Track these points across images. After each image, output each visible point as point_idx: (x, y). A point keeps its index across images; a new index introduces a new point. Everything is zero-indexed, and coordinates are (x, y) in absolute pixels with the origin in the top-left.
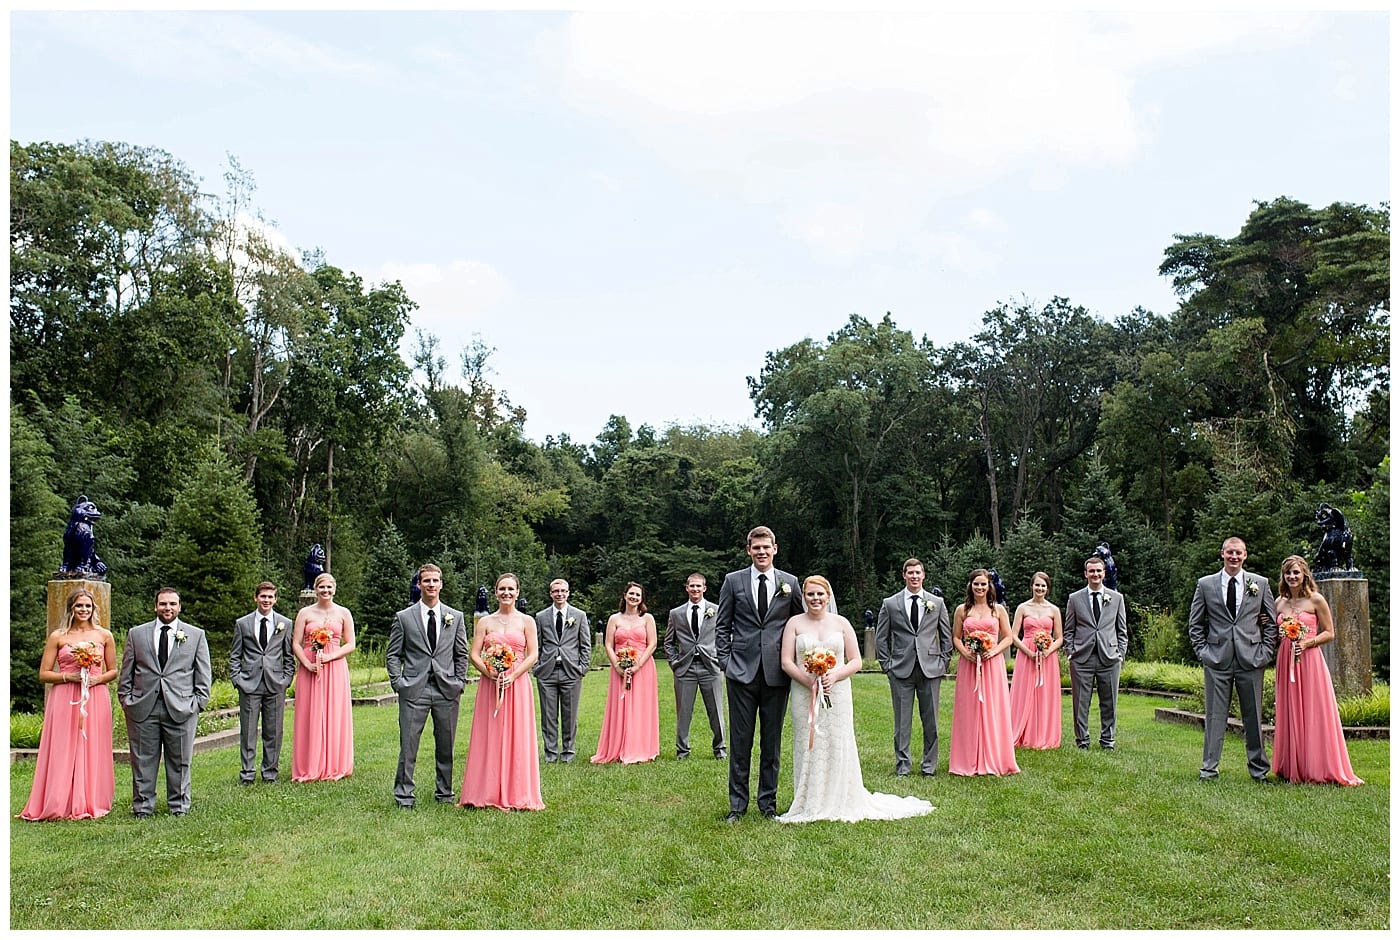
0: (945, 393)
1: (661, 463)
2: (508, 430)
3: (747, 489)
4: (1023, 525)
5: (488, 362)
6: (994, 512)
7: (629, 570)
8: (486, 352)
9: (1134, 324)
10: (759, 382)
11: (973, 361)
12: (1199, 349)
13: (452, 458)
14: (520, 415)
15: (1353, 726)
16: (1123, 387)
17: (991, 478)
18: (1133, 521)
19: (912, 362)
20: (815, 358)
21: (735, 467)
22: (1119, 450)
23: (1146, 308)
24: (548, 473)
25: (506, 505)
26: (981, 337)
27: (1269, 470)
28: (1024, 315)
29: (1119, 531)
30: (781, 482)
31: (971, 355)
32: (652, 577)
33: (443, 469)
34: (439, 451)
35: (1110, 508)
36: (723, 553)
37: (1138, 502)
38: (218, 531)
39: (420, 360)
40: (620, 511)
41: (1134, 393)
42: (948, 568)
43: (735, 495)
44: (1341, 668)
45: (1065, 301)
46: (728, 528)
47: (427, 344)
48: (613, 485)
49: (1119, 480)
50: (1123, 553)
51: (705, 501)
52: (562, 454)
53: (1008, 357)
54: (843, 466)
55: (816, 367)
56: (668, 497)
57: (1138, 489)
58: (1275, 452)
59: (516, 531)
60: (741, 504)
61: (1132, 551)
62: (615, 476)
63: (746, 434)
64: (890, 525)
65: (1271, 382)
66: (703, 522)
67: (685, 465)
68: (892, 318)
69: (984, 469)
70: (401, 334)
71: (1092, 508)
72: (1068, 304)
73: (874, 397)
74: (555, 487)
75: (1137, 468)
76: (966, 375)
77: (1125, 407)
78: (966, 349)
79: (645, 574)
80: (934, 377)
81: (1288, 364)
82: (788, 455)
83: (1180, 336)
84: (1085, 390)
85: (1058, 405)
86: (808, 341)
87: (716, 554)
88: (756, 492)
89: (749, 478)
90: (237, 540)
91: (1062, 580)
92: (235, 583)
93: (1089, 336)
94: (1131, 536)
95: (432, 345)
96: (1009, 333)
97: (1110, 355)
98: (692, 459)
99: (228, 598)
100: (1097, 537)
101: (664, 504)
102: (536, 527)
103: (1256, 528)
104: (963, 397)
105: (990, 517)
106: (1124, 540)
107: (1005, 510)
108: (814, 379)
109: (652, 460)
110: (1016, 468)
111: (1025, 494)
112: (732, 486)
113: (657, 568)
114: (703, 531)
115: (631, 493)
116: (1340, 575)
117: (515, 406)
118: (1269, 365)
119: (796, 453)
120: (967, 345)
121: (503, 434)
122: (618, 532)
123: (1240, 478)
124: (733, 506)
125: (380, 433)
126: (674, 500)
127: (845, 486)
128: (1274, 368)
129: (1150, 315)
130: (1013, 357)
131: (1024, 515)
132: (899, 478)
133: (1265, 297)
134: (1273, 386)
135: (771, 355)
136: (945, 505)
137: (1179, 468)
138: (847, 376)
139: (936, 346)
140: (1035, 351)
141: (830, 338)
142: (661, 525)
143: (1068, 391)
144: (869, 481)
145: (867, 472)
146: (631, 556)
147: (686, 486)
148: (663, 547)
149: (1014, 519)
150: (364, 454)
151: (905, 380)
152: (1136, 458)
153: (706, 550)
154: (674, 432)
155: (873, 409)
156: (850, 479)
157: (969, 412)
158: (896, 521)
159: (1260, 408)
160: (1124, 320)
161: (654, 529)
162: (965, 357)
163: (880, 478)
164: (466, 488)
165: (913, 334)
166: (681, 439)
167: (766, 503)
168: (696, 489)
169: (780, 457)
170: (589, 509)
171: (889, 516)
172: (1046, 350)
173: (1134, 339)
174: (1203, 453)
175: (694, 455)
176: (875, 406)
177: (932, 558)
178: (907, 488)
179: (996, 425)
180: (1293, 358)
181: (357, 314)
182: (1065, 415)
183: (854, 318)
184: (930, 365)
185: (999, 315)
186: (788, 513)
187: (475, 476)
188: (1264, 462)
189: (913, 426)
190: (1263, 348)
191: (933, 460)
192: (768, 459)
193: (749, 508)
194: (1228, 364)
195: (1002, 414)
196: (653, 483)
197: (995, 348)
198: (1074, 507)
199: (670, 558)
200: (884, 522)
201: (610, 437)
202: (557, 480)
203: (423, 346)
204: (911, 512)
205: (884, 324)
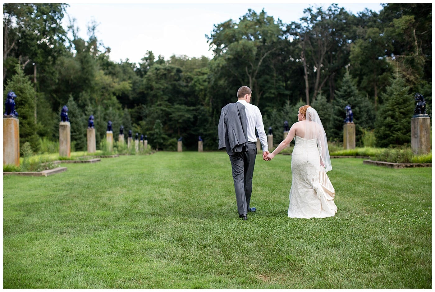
0: (286, 41)
1: (169, 70)
2: (104, 56)
3: (205, 81)
4: (319, 97)
5: (97, 28)
6: (307, 91)
7: (156, 115)
8: (97, 24)
9: (364, 15)
10: (210, 36)
11: (299, 28)
12: (390, 26)
13: (83, 69)
14: (109, 50)
15: (422, 163)
16: (360, 41)
17: (306, 77)
18: (361, 96)
19: (274, 29)
20: (233, 27)
21: (199, 72)
22: (358, 66)
23: (369, 9)
24: (121, 75)
25: (105, 88)
26: (303, 19)
27: (415, 76)
28: (320, 12)
29: (355, 100)
30: (220, 78)
31: (298, 26)
32: (165, 118)
33: (79, 74)
34: (78, 66)
35: (352, 91)
36: (194, 108)
37: (365, 88)
39: (70, 27)
40: (152, 90)
41: (363, 44)
42: (289, 114)
43: (199, 84)
44: (421, 146)
45: (336, 5)
46: (197, 97)
47: (72, 21)
48: (149, 80)
49: (357, 79)
50: (357, 109)
51: (187, 86)
52: (127, 66)
53: (313, 27)
54: (245, 72)
55: (234, 31)
56: (171, 85)
57: (364, 83)
58: (417, 69)
59: (110, 99)
60: (202, 87)
61: (360, 108)
62: (150, 76)
63: (204, 59)
64: (264, 96)
65: (416, 41)
66: (186, 95)
67: (179, 71)
68: (265, 11)
69: (303, 73)
70: (63, 17)
71: (345, 91)
72: (338, 6)
73: (258, 44)
74: (124, 80)
75: (364, 74)
76: (296, 34)
77: (360, 50)
78: (296, 24)
79: (162, 117)
80: (283, 35)
81: (423, 34)
82: (223, 67)
83: (383, 20)
84: (345, 41)
85: (334, 47)
86: (231, 20)
87: (192, 108)
88: (209, 82)
89: (205, 77)
90: (29, 104)
91: (334, 118)
92: (28, 120)
93: (346, 19)
94: (361, 102)
95: (74, 21)
96: (314, 17)
97: (354, 28)
98: (182, 69)
99: (27, 126)
100: (347, 102)
101: (170, 87)
102: (118, 98)
103: (404, 100)
104: (295, 42)
105: (305, 93)
106: (357, 103)
107: (311, 90)
108: (234, 36)
109: (165, 69)
110: (316, 73)
111: (320, 84)
112: (198, 80)
113: (168, 114)
114: (186, 99)
115: (157, 83)
116: (421, 116)
117: (106, 47)
118: (416, 34)
119: (226, 67)
120: (296, 22)
121: (102, 58)
122: (151, 99)
123: (398, 81)
124: (199, 88)
125: (55, 58)
126: (174, 86)
127: (246, 80)
128: (418, 36)
129: (371, 11)
130: (315, 27)
131: (319, 93)
132: (268, 77)
133: (415, 7)
134: (417, 42)
135: (215, 25)
136: (287, 88)
137: (381, 74)
138: (246, 34)
139: (283, 22)
140: (322, 26)
141: (240, 19)
142: (169, 96)
143: (338, 41)
144: (256, 78)
145: (255, 74)
146: (157, 109)
147: (179, 79)
148: (170, 105)
149: (315, 94)
150: (49, 67)
151: (271, 37)
152: (364, 71)
153: (188, 106)
154: (173, 57)
155: (258, 48)
156: (248, 77)
157: (297, 50)
158: (267, 95)
159: (412, 51)
160: (360, 13)
161: (166, 98)
162: (296, 27)
163: (260, 77)
164: (89, 81)
165: (273, 17)
166: (176, 60)
167: (212, 87)
168: (183, 81)
169: (220, 68)
170: (138, 91)
171: (264, 93)
172: (329, 25)
173: (364, 22)
174: (390, 70)
175: (182, 66)
176: (259, 47)
177: (282, 110)
178: (271, 81)
179: (308, 55)
180: (426, 32)
181: (45, 9)
182: (336, 51)
183: (250, 10)
184: (281, 30)
185: (310, 10)
186: (221, 91)
187: (92, 75)
188: (413, 73)
189: (274, 55)
190: (413, 28)
191: (282, 69)
192: (215, 69)
193: (205, 90)
194: (399, 34)
195: (311, 51)
196: (166, 78)
197: (308, 24)
198: (339, 91)
199: (173, 110)
200: (262, 95)
201: (146, 59)
202: (125, 77)
203: (70, 21)
204: (273, 91)
205: (262, 13)
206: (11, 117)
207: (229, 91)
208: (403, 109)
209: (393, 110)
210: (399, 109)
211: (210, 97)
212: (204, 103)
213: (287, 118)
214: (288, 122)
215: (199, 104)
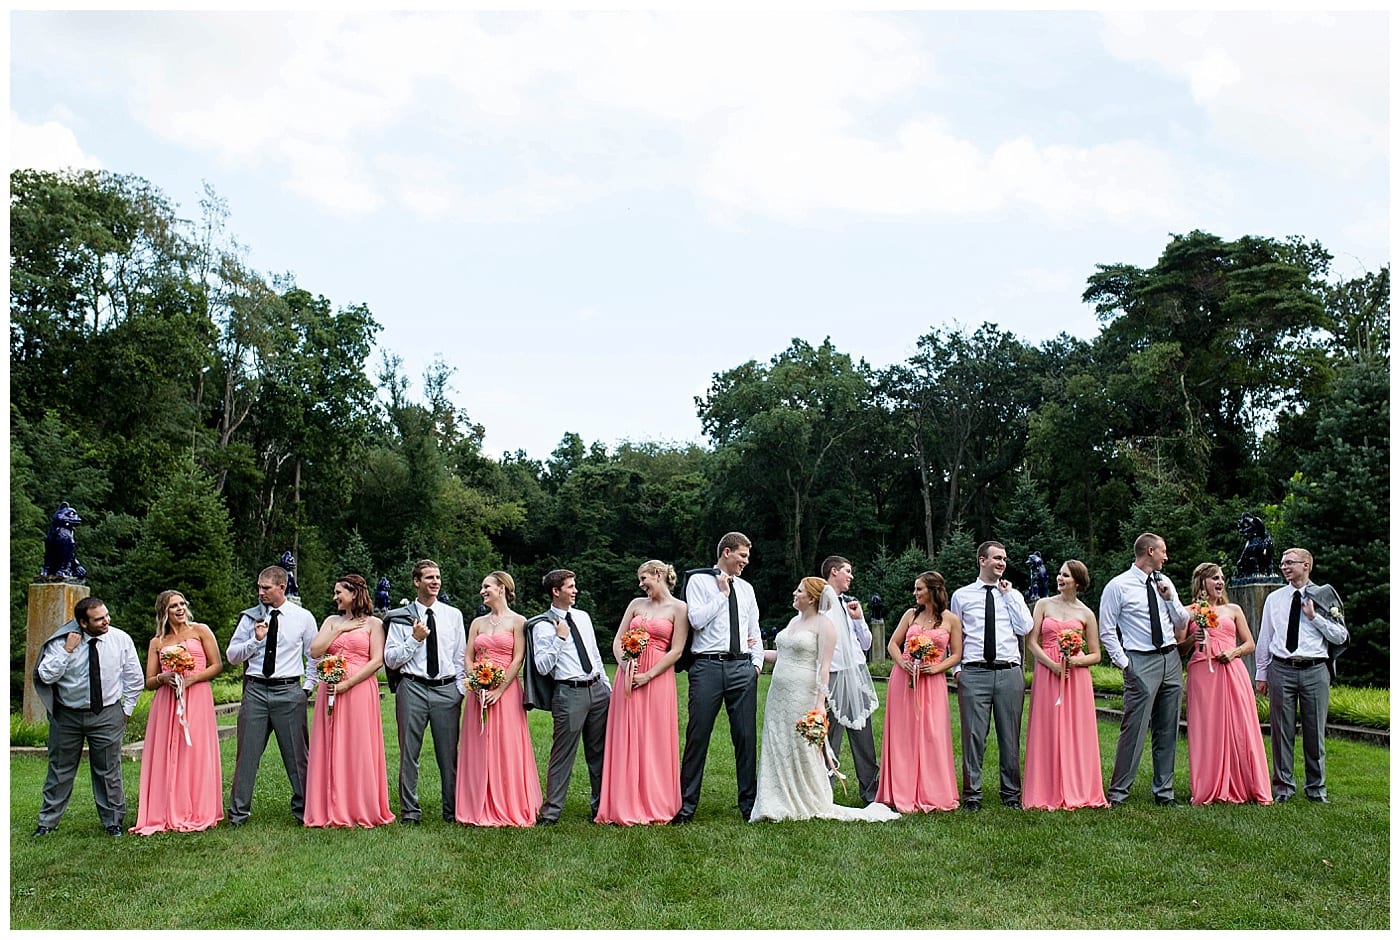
0: (882, 412)
1: (613, 477)
2: (467, 446)
3: (694, 502)
4: (957, 536)
5: (449, 381)
6: (928, 524)
8: (447, 371)
9: (1058, 348)
10: (705, 401)
11: (907, 382)
12: (1120, 372)
13: (414, 472)
14: (479, 432)
16: (1049, 407)
17: (925, 493)
18: (1060, 533)
19: (851, 383)
20: (759, 378)
21: (683, 482)
22: (1046, 465)
23: (1070, 333)
24: (506, 487)
25: (465, 517)
26: (916, 360)
27: (1186, 485)
28: (955, 340)
29: (1048, 542)
30: (727, 496)
31: (906, 377)
33: (405, 483)
34: (402, 466)
35: (1039, 520)
37: (1064, 516)
38: (192, 539)
39: (384, 379)
40: (574, 522)
41: (1059, 413)
42: (886, 577)
43: (683, 509)
45: (994, 326)
46: (676, 540)
47: (391, 363)
48: (567, 499)
49: (1047, 494)
51: (654, 514)
52: (519, 470)
53: (941, 379)
54: (786, 481)
55: (760, 387)
56: (619, 511)
57: (1064, 502)
58: (1193, 468)
59: (475, 542)
60: (688, 517)
62: (569, 489)
63: (693, 450)
64: (829, 537)
65: (1188, 403)
66: (652, 534)
67: (636, 479)
68: (832, 342)
69: (918, 484)
70: (366, 354)
71: (1022, 519)
72: (997, 329)
73: (815, 416)
74: (512, 500)
75: (1062, 483)
76: (901, 395)
77: (1051, 425)
78: (902, 371)
79: (597, 584)
80: (871, 398)
81: (1203, 386)
82: (734, 471)
83: (1102, 359)
84: (1013, 411)
85: (988, 424)
86: (752, 363)
88: (703, 505)
89: (696, 492)
90: (210, 548)
93: (1017, 359)
94: (1059, 547)
95: (395, 365)
96: (941, 355)
97: (1036, 377)
98: (643, 474)
100: (1026, 547)
101: (616, 517)
102: (494, 539)
103: (1177, 539)
104: (899, 415)
105: (924, 528)
106: (1053, 550)
107: (939, 523)
108: (758, 399)
109: (605, 475)
110: (949, 483)
111: (957, 508)
112: (681, 500)
114: (652, 542)
115: (584, 506)
117: (474, 423)
118: (1185, 387)
119: (742, 469)
120: (902, 367)
121: (463, 449)
122: (571, 544)
123: (1162, 491)
124: (681, 519)
125: (345, 448)
126: (625, 513)
127: (788, 500)
128: (1191, 390)
129: (1073, 340)
130: (946, 379)
131: (957, 527)
132: (838, 493)
133: (1181, 324)
134: (1190, 406)
135: (717, 376)
136: (881, 518)
137: (1102, 483)
138: (788, 396)
139: (873, 368)
140: (964, 373)
141: (773, 360)
142: (612, 537)
143: (997, 411)
144: (810, 495)
145: (808, 486)
146: (584, 565)
147: (637, 499)
148: (615, 557)
149: (948, 531)
150: (330, 468)
151: (844, 400)
152: (1062, 474)
154: (625, 449)
155: (814, 427)
156: (792, 493)
157: (904, 430)
158: (835, 533)
159: (1178, 427)
160: (1049, 344)
161: (606, 540)
162: (900, 379)
163: (820, 493)
164: (427, 501)
165: (851, 357)
166: (632, 455)
167: (712, 516)
168: (646, 503)
169: (726, 472)
170: (544, 521)
171: (829, 528)
172: (976, 372)
173: (1059, 362)
174: (1125, 469)
175: (644, 470)
176: (816, 425)
177: (869, 567)
178: (845, 501)
179: (930, 442)
180: (1208, 381)
181: (325, 335)
182: (994, 434)
183: (796, 341)
184: (868, 386)
185: (932, 339)
187: (435, 489)
188: (1183, 477)
189: (852, 444)
190: (1179, 371)
191: (870, 476)
192: (714, 475)
193: (696, 521)
194: (1147, 385)
195: (935, 432)
196: (606, 497)
197: (928, 370)
199: (621, 568)
200: (824, 534)
201: (564, 453)
202: (514, 493)
203: (388, 365)
204: (849, 525)
205: (824, 347)
206: (61, 579)
207: (748, 525)
208: (1178, 562)
211: (707, 539)
212: (692, 553)
213: (882, 588)
214: (882, 596)
215: (681, 555)
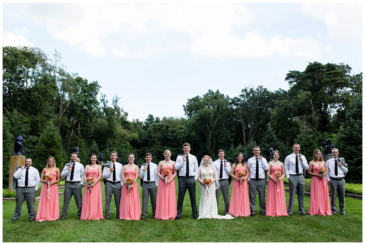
0: (232, 109)
1: (162, 126)
3: (183, 133)
4: (252, 142)
5: (119, 101)
6: (244, 139)
8: (118, 99)
9: (279, 92)
10: (186, 106)
11: (239, 101)
12: (295, 99)
13: (109, 125)
14: (126, 114)
16: (276, 108)
17: (244, 131)
18: (279, 141)
19: (224, 102)
20: (200, 100)
21: (180, 127)
22: (275, 123)
23: (282, 89)
24: (133, 129)
25: (123, 137)
26: (241, 96)
27: (312, 129)
28: (252, 90)
29: (275, 144)
30: (191, 131)
31: (239, 100)
32: (159, 155)
33: (107, 128)
34: (106, 123)
35: (273, 138)
37: (280, 137)
38: (52, 143)
39: (102, 100)
40: (151, 138)
41: (279, 110)
43: (180, 134)
45: (262, 87)
47: (103, 96)
48: (149, 132)
49: (275, 131)
51: (172, 136)
52: (137, 124)
54: (207, 127)
55: (200, 103)
56: (163, 135)
57: (280, 133)
58: (314, 124)
59: (125, 143)
60: (181, 137)
62: (150, 129)
63: (183, 119)
64: (218, 142)
65: (313, 107)
66: (172, 141)
67: (167, 127)
68: (219, 91)
69: (242, 128)
70: (97, 94)
71: (269, 138)
73: (214, 110)
74: (135, 132)
75: (280, 128)
76: (237, 105)
77: (277, 113)
79: (157, 154)
80: (229, 105)
81: (317, 103)
82: (193, 125)
83: (290, 95)
84: (267, 109)
85: (260, 112)
86: (198, 96)
87: (175, 149)
88: (185, 134)
89: (183, 130)
90: (56, 145)
93: (268, 95)
94: (278, 145)
95: (105, 97)
96: (248, 94)
97: (273, 100)
98: (169, 125)
100: (270, 145)
101: (162, 137)
102: (130, 142)
103: (309, 144)
104: (237, 110)
105: (243, 140)
107: (247, 138)
108: (200, 106)
109: (159, 126)
110: (250, 128)
111: (252, 135)
112: (179, 132)
113: (160, 152)
114: (172, 143)
115: (154, 134)
116: (330, 156)
117: (125, 112)
118: (312, 103)
119: (195, 124)
120: (237, 97)
121: (122, 119)
122: (151, 144)
123: (305, 131)
124: (179, 137)
125: (92, 119)
126: (165, 136)
127: (207, 132)
128: (314, 104)
130: (249, 100)
131: (252, 140)
132: (221, 130)
133: (311, 86)
134: (313, 108)
135: (189, 100)
136: (232, 137)
137: (290, 128)
138: (208, 105)
139: (230, 98)
140: (254, 99)
141: (203, 96)
142: (161, 142)
143: (263, 109)
144: (213, 131)
145: (213, 129)
146: (154, 149)
147: (168, 132)
148: (162, 147)
149: (249, 141)
150: (87, 124)
151: (222, 106)
152: (280, 126)
153: (173, 148)
154: (165, 119)
155: (214, 113)
156: (208, 130)
157: (238, 114)
158: (220, 141)
159: (310, 114)
160: (276, 91)
161: (160, 143)
162: (237, 100)
163: (216, 130)
164: (113, 132)
165: (224, 95)
166: (167, 120)
167: (187, 137)
168: (170, 133)
169: (191, 125)
170: (143, 138)
171: (218, 140)
172: (257, 99)
173: (279, 96)
174: (296, 125)
175: (170, 124)
178: (223, 133)
179: (245, 117)
180: (318, 101)
181: (86, 89)
182: (262, 115)
183: (209, 91)
184: (228, 102)
185: (246, 90)
186: (193, 139)
187: (115, 129)
188: (311, 127)
189: (224, 118)
190: (311, 99)
191: (229, 126)
192: (188, 126)
193: (183, 138)
194: (302, 103)
195: (246, 115)
196: (160, 131)
197: (244, 98)
198: (264, 138)
200: (217, 141)
201: (149, 120)
202: (136, 130)
203: (103, 97)
204: (224, 139)
205: (217, 92)
208: (309, 150)
209: (303, 151)
210: (307, 150)
